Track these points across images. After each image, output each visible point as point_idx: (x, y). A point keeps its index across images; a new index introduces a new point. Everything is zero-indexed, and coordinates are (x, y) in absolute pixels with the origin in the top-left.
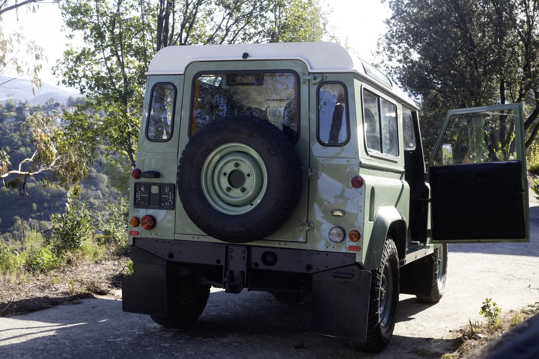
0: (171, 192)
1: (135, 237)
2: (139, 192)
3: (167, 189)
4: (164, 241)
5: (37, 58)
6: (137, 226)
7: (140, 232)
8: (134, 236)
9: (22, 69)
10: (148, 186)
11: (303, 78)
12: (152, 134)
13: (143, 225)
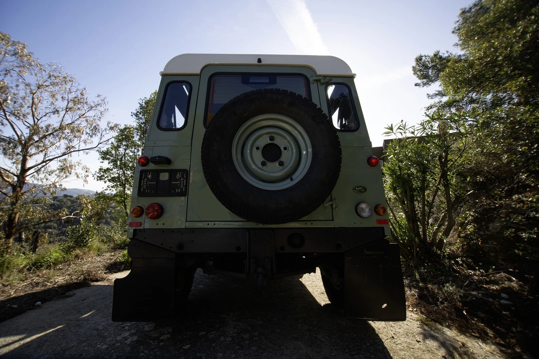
0: (183, 178)
1: (137, 228)
2: (146, 180)
3: (178, 175)
4: (172, 231)
5: (86, 172)
6: (139, 216)
7: (143, 223)
8: (135, 228)
9: (79, 176)
10: (157, 173)
11: (311, 79)
12: (164, 124)
13: (147, 214)
